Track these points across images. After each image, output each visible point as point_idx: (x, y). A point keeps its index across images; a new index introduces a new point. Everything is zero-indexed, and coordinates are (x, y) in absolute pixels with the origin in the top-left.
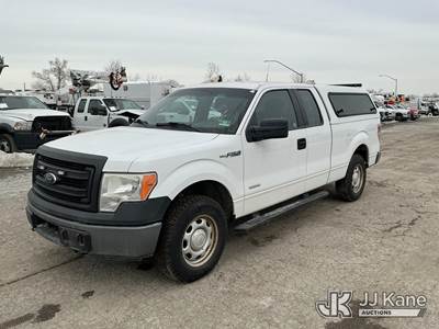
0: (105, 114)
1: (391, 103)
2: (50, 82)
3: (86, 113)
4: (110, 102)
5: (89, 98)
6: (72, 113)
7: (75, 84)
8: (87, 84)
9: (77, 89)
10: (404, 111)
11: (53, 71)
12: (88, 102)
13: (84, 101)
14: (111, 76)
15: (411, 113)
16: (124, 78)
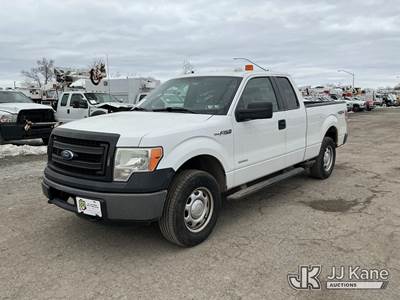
0: (86, 107)
1: (349, 95)
2: (38, 80)
3: (68, 107)
4: (91, 96)
5: (71, 93)
6: (55, 107)
7: (59, 80)
8: (69, 80)
9: (60, 85)
10: (361, 102)
11: (41, 70)
12: (70, 97)
13: (66, 95)
14: (92, 72)
15: (367, 104)
16: (103, 74)
